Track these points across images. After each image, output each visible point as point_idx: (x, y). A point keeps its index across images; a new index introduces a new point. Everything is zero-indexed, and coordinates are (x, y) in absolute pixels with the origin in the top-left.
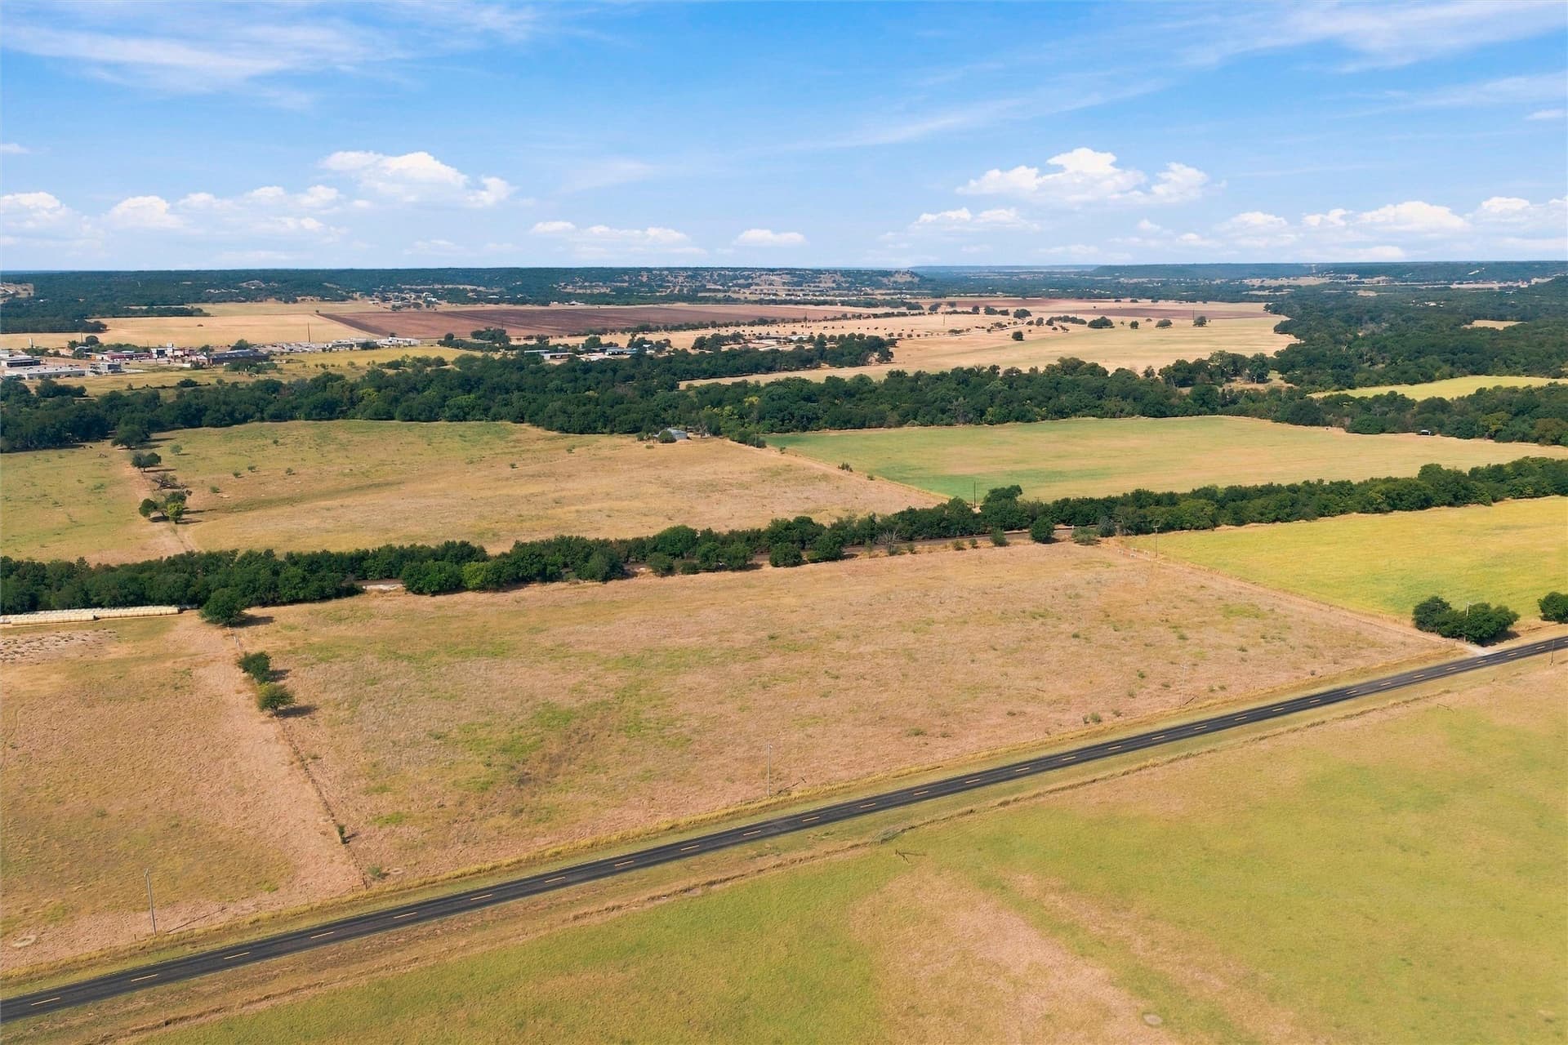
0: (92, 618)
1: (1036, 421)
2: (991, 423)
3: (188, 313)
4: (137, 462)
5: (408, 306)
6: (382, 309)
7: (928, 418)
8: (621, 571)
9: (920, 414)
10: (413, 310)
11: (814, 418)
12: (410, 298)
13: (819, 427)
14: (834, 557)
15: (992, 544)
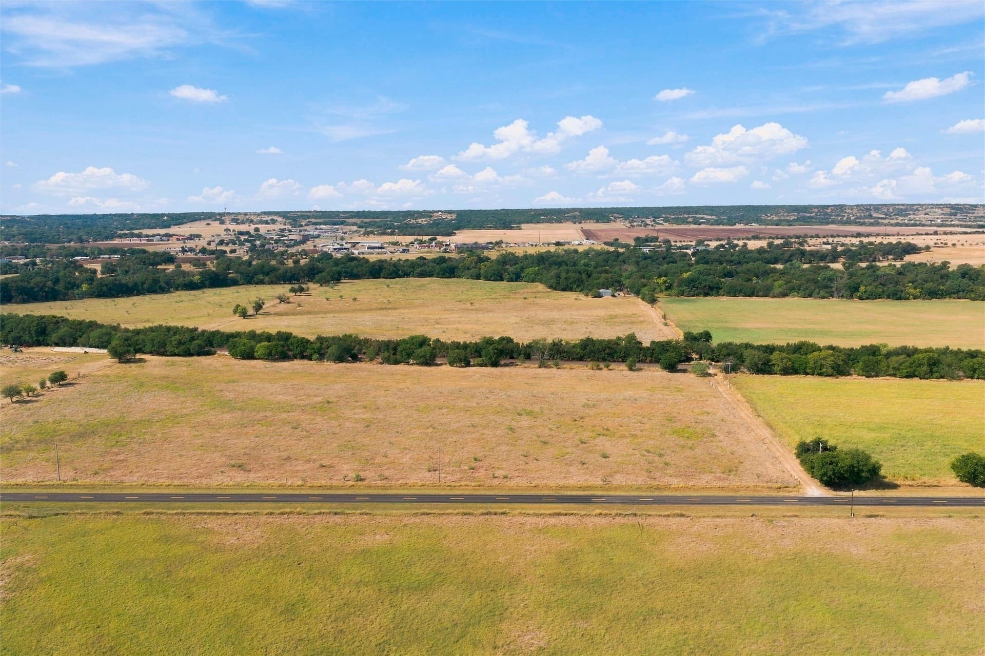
0: (83, 352)
1: (908, 299)
2: (861, 298)
3: (511, 228)
4: (293, 290)
5: (641, 226)
6: (624, 227)
7: (808, 292)
8: (355, 358)
9: (802, 289)
10: (643, 228)
11: (715, 288)
12: (648, 221)
13: (718, 295)
14: (495, 364)
15: (627, 368)
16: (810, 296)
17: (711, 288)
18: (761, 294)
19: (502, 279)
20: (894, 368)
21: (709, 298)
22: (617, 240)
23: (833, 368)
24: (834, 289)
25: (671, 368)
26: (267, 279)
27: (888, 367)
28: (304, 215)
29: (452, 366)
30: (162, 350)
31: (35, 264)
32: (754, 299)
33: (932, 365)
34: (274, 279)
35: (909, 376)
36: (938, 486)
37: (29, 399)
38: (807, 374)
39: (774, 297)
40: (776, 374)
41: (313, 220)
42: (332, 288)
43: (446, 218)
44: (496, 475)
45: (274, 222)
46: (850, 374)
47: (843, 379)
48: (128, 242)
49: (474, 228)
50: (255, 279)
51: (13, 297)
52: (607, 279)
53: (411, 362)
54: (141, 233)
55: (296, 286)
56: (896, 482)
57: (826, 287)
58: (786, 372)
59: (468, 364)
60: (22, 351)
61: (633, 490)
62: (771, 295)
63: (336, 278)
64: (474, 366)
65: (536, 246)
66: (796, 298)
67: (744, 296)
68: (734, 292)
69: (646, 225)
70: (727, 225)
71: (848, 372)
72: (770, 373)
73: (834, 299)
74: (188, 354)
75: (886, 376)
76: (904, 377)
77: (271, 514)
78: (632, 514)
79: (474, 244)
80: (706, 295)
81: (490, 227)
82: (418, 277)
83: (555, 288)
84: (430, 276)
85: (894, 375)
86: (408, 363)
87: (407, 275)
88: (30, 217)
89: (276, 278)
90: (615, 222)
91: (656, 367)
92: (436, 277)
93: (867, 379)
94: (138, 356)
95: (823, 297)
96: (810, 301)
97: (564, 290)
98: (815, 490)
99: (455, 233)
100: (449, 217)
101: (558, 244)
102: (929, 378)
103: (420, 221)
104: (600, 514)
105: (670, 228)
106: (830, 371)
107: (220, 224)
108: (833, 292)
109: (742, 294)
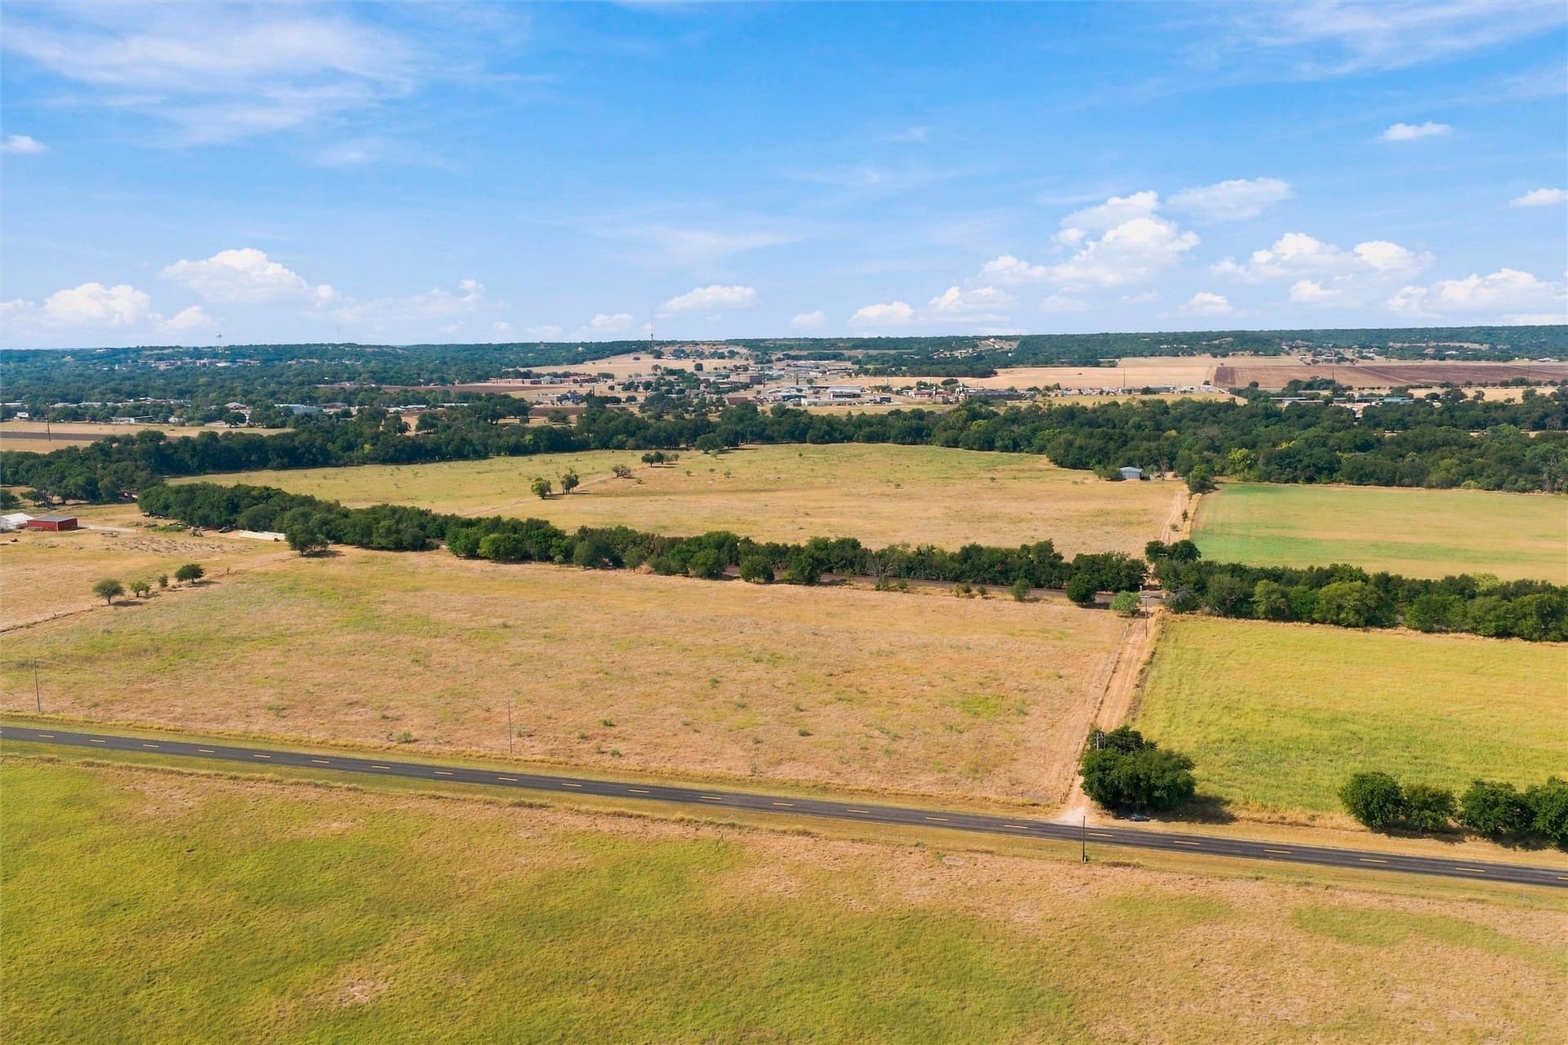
3: (1098, 365)
4: (646, 459)
5: (1331, 361)
6: (1302, 363)
7: (1494, 480)
8: (618, 564)
9: (1485, 474)
10: (1334, 364)
11: (1326, 468)
12: (1348, 354)
13: (1332, 480)
14: (811, 581)
15: (1013, 597)
16: (1498, 487)
17: (1319, 471)
18: (1406, 481)
19: (991, 448)
20: (1474, 618)
21: (1314, 486)
22: (1255, 384)
23: (1358, 612)
24: (1545, 476)
25: (1084, 599)
26: (631, 441)
27: (1465, 616)
28: (785, 345)
29: (747, 580)
30: (366, 541)
31: (347, 414)
32: (1395, 491)
33: (1548, 615)
34: (641, 442)
35: (1503, 634)
36: (1307, 825)
37: (137, 600)
38: (1313, 621)
39: (1430, 487)
40: (1258, 618)
41: (792, 353)
42: (715, 456)
43: (1002, 348)
44: (603, 749)
45: (732, 354)
46: (1394, 625)
47: (1376, 634)
48: (506, 385)
49: (1036, 364)
50: (614, 441)
51: (270, 460)
52: (1149, 450)
53: (692, 573)
54: (531, 371)
55: (653, 453)
56: (1236, 814)
57: (1535, 471)
58: (1278, 614)
59: (770, 579)
60: (202, 536)
61: (786, 788)
62: (1425, 484)
63: (733, 441)
64: (778, 582)
65: (1108, 393)
66: (1471, 491)
67: (1376, 485)
68: (1362, 477)
69: (1343, 359)
70: (1494, 360)
71: (1389, 620)
72: (1249, 615)
73: (1543, 494)
74: (399, 547)
75: (1462, 631)
76: (1492, 636)
77: (236, 778)
78: (729, 824)
79: (1009, 390)
80: (1310, 480)
81: (1063, 363)
82: (864, 441)
83: (1062, 463)
84: (883, 441)
85: (1474, 631)
86: (686, 575)
87: (848, 438)
88: (403, 348)
89: (645, 439)
90: (1289, 354)
91: (1062, 596)
92: (894, 443)
93: (1425, 635)
94: (332, 547)
95: (1524, 490)
96: (1497, 496)
97: (1074, 467)
98: (1081, 812)
99: (996, 374)
100: (1006, 346)
101: (1147, 391)
102: (1540, 639)
103: (957, 354)
104: (682, 820)
105: (1387, 364)
106: (1352, 618)
107: (655, 358)
108: (1543, 481)
109: (1373, 481)
